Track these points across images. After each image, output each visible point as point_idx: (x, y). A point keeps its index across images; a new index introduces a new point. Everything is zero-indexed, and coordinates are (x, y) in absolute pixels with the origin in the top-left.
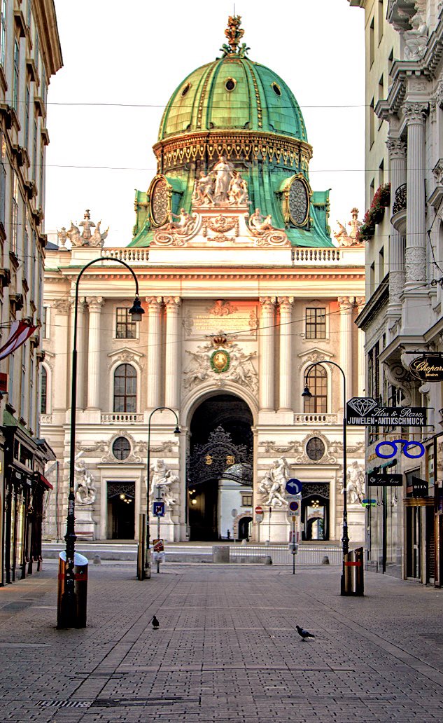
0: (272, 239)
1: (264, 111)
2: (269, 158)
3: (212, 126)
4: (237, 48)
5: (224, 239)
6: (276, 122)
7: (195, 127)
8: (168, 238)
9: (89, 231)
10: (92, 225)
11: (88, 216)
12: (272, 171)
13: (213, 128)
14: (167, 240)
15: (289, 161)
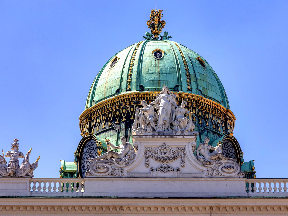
0: (224, 169)
1: (193, 77)
2: (199, 120)
3: (142, 88)
4: (159, 36)
5: (169, 169)
6: (203, 88)
7: (125, 89)
8: (106, 167)
9: (17, 161)
10: (20, 155)
11: (15, 146)
12: (202, 131)
13: (143, 90)
14: (105, 170)
15: (217, 125)
